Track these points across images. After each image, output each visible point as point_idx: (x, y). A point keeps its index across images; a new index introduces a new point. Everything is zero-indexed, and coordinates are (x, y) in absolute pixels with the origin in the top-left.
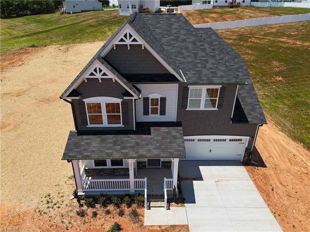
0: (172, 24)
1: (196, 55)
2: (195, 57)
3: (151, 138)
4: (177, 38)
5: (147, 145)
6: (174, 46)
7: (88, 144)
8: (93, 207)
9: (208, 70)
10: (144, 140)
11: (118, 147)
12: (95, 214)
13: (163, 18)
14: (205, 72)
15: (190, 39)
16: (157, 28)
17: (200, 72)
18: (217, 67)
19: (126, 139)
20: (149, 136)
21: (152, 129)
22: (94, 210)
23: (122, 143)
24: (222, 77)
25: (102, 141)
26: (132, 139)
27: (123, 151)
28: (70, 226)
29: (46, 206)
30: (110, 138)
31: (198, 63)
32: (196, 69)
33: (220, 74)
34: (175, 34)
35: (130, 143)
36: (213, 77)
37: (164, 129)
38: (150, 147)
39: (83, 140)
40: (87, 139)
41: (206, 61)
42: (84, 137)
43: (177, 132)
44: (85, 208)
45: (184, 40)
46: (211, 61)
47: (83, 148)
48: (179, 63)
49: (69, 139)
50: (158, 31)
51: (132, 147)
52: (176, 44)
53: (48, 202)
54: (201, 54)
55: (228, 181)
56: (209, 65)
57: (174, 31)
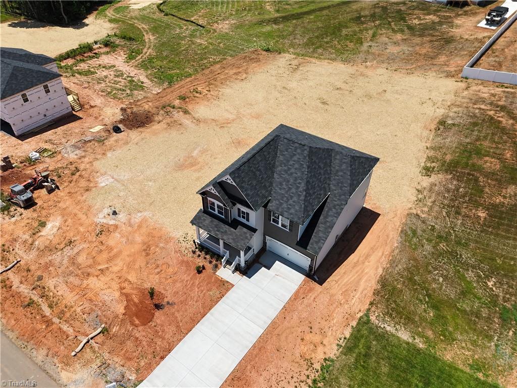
0: (295, 155)
1: (290, 189)
2: (287, 192)
3: (234, 232)
4: (289, 169)
5: (230, 235)
6: (281, 177)
7: (204, 220)
8: (201, 252)
9: (287, 205)
10: (230, 231)
11: (216, 229)
12: (199, 256)
13: (293, 146)
14: (285, 205)
15: (297, 174)
16: (283, 155)
17: (281, 204)
18: (294, 205)
19: (223, 226)
20: (234, 230)
21: (239, 226)
22: (200, 254)
23: (219, 227)
24: (291, 214)
25: (212, 221)
26: (226, 228)
27: (217, 232)
28: (186, 255)
29: (183, 239)
30: (216, 222)
31: (286, 197)
32: (281, 201)
33: (292, 211)
34: (290, 165)
35: (223, 229)
36: (286, 212)
37: (245, 230)
38: (231, 237)
39: (203, 216)
40: (206, 217)
41: (292, 197)
42: (205, 215)
43: (250, 235)
44: (197, 250)
45: (292, 174)
46: (295, 199)
47: (201, 221)
48: (274, 192)
49: (198, 213)
50: (281, 158)
51: (222, 232)
52: (284, 175)
53: (185, 238)
54: (294, 190)
55: (284, 278)
56: (291, 202)
57: (291, 163)
